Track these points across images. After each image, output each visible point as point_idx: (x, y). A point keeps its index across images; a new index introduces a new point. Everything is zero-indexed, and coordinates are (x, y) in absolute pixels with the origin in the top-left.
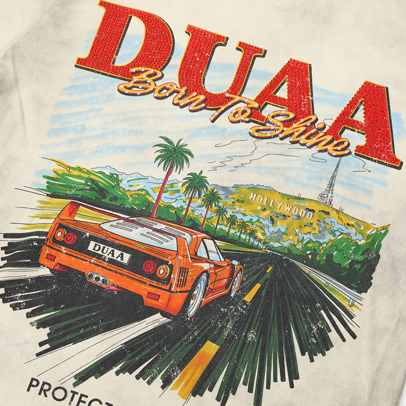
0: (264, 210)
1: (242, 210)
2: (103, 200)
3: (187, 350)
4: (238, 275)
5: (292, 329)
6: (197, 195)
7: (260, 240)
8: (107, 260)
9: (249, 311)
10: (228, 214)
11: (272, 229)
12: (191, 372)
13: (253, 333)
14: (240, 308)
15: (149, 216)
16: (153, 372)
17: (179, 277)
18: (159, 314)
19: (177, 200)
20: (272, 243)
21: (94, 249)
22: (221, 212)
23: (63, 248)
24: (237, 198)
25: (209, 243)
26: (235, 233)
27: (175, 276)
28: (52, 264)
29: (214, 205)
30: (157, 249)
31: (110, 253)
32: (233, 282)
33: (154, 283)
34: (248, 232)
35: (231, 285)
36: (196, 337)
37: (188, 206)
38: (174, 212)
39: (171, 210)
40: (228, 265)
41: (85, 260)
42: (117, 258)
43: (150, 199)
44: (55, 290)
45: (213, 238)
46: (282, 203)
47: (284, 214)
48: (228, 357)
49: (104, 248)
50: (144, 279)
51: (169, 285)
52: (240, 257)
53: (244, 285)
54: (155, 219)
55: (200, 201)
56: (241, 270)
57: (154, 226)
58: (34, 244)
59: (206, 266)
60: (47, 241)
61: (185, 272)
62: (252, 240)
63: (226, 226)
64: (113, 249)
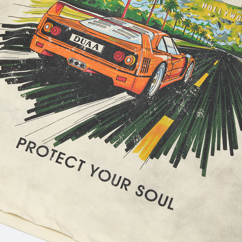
0: (213, 16)
1: (195, 15)
2: (83, 3)
3: (148, 122)
4: (191, 66)
5: (234, 109)
6: (159, 3)
7: (209, 40)
8: (85, 49)
9: (199, 94)
10: (184, 18)
11: (219, 31)
12: (150, 139)
13: (201, 111)
14: (191, 91)
15: (120, 16)
16: (119, 138)
17: (143, 65)
18: (126, 93)
19: (143, 5)
20: (218, 42)
21: (75, 40)
22: (178, 16)
23: (50, 38)
24: (191, 6)
25: (168, 40)
26: (189, 33)
27: (139, 64)
28: (40, 50)
29: (172, 10)
30: (126, 42)
31: (87, 44)
32: (186, 72)
33: (123, 69)
34: (200, 32)
35: (184, 73)
36: (155, 112)
37: (152, 10)
38: (140, 14)
39: (138, 13)
40: (183, 58)
41: (67, 48)
42: (93, 48)
43: (121, 4)
44: (42, 70)
45: (171, 36)
46: (227, 12)
47: (229, 20)
48: (181, 129)
49: (83, 39)
50: (114, 65)
51: (134, 71)
52: (193, 52)
53: (195, 74)
54: (125, 20)
55: (161, 7)
56: (193, 62)
57: (124, 25)
58: (27, 33)
59: (165, 58)
60: (37, 31)
61: (148, 62)
62: (202, 39)
63: (182, 27)
64: (90, 41)
